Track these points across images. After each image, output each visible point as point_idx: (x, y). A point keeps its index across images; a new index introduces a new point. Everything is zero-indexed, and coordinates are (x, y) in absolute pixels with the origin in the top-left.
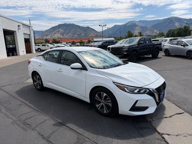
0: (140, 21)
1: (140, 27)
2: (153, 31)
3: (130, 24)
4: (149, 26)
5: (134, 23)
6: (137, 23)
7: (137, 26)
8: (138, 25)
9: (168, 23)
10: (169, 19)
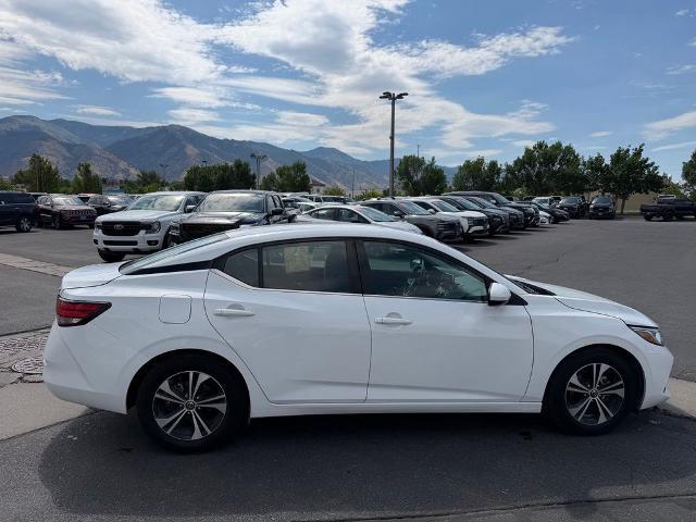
0: (60, 122)
1: (61, 143)
2: (116, 164)
3: (16, 127)
4: (99, 147)
5: (33, 124)
6: (46, 129)
7: (46, 138)
8: (51, 134)
9: (161, 145)
10: (163, 129)
